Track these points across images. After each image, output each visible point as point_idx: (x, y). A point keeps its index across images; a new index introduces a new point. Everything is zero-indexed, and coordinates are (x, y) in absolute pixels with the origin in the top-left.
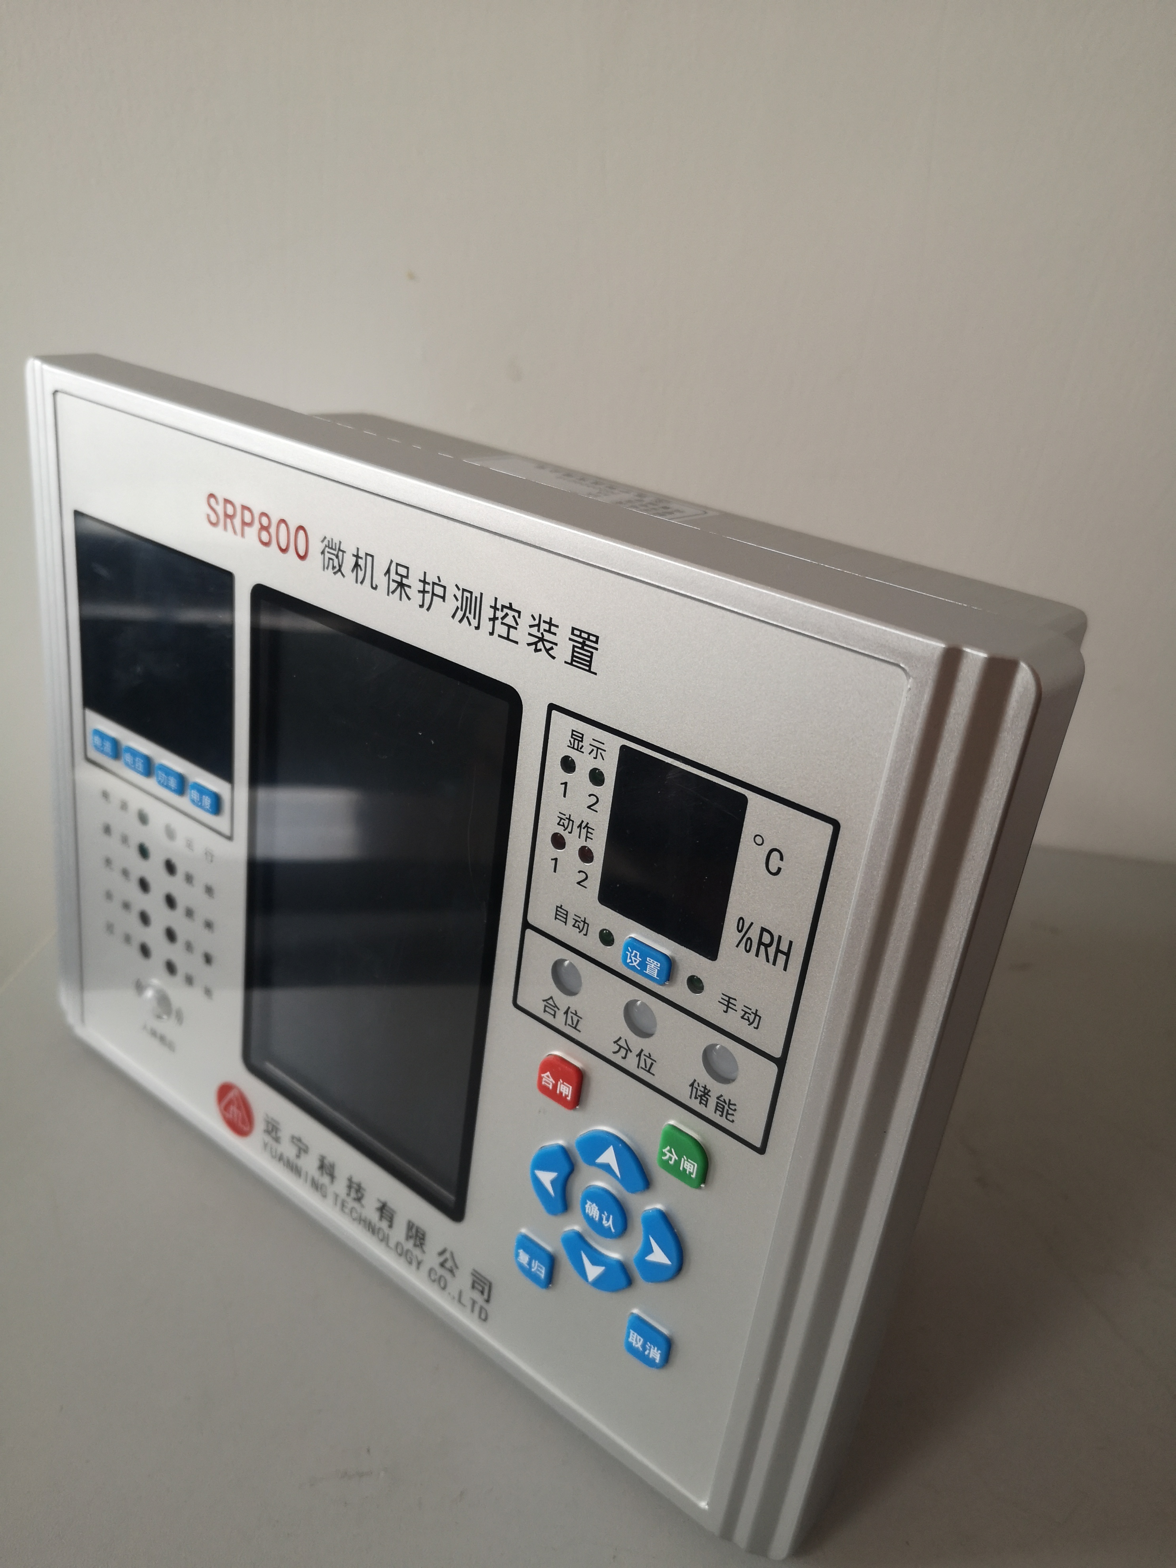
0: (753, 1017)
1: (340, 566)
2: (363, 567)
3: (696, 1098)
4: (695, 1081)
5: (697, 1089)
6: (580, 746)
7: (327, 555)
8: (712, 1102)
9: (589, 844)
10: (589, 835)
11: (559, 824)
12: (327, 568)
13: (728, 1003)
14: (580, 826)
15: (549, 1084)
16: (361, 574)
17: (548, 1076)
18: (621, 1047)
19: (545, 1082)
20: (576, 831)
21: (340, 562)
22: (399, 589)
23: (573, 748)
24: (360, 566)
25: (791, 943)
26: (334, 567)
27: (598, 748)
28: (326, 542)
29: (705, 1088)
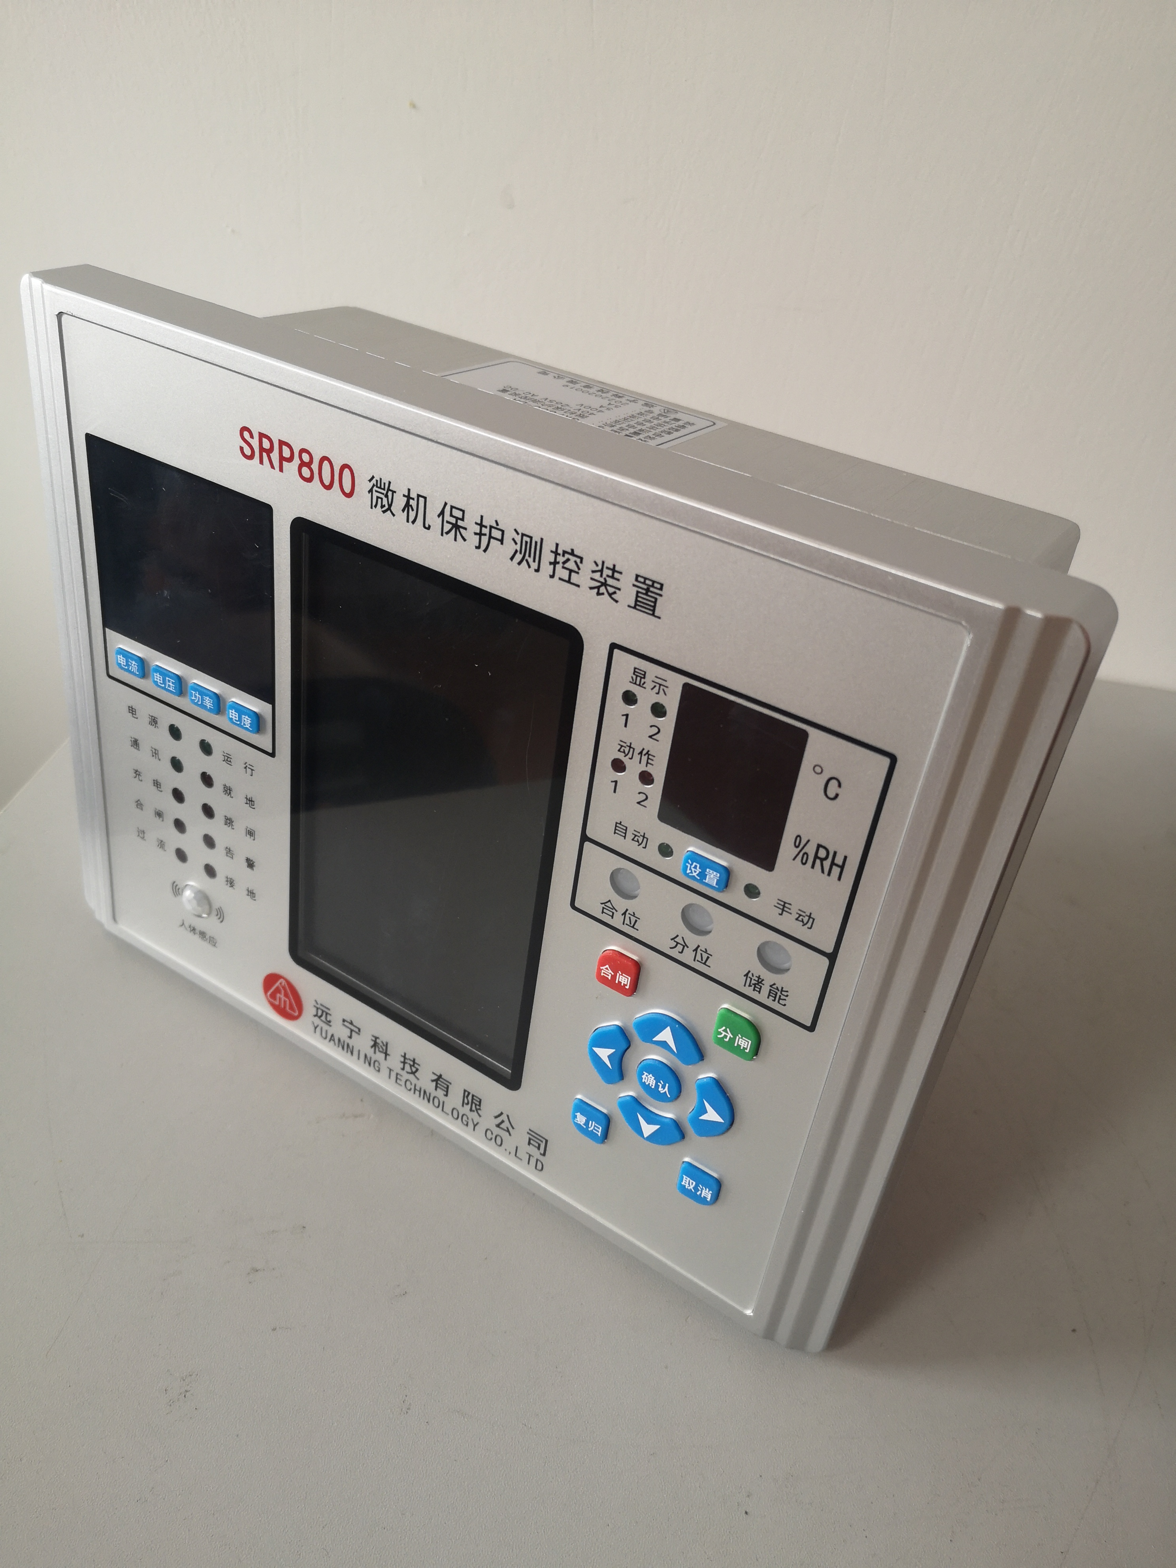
0: (806, 919)
1: (390, 506)
2: (415, 508)
3: (750, 986)
4: (749, 972)
5: (751, 979)
6: (642, 682)
7: (375, 494)
8: (765, 989)
9: (649, 769)
10: (650, 761)
11: (619, 750)
12: (376, 506)
13: (784, 907)
14: (641, 753)
15: (608, 975)
16: (412, 515)
17: (607, 969)
18: (678, 943)
19: (604, 973)
20: (637, 757)
21: (390, 503)
22: (454, 531)
23: (635, 683)
24: (411, 506)
25: (846, 858)
26: (382, 506)
27: (660, 685)
28: (374, 481)
29: (759, 977)
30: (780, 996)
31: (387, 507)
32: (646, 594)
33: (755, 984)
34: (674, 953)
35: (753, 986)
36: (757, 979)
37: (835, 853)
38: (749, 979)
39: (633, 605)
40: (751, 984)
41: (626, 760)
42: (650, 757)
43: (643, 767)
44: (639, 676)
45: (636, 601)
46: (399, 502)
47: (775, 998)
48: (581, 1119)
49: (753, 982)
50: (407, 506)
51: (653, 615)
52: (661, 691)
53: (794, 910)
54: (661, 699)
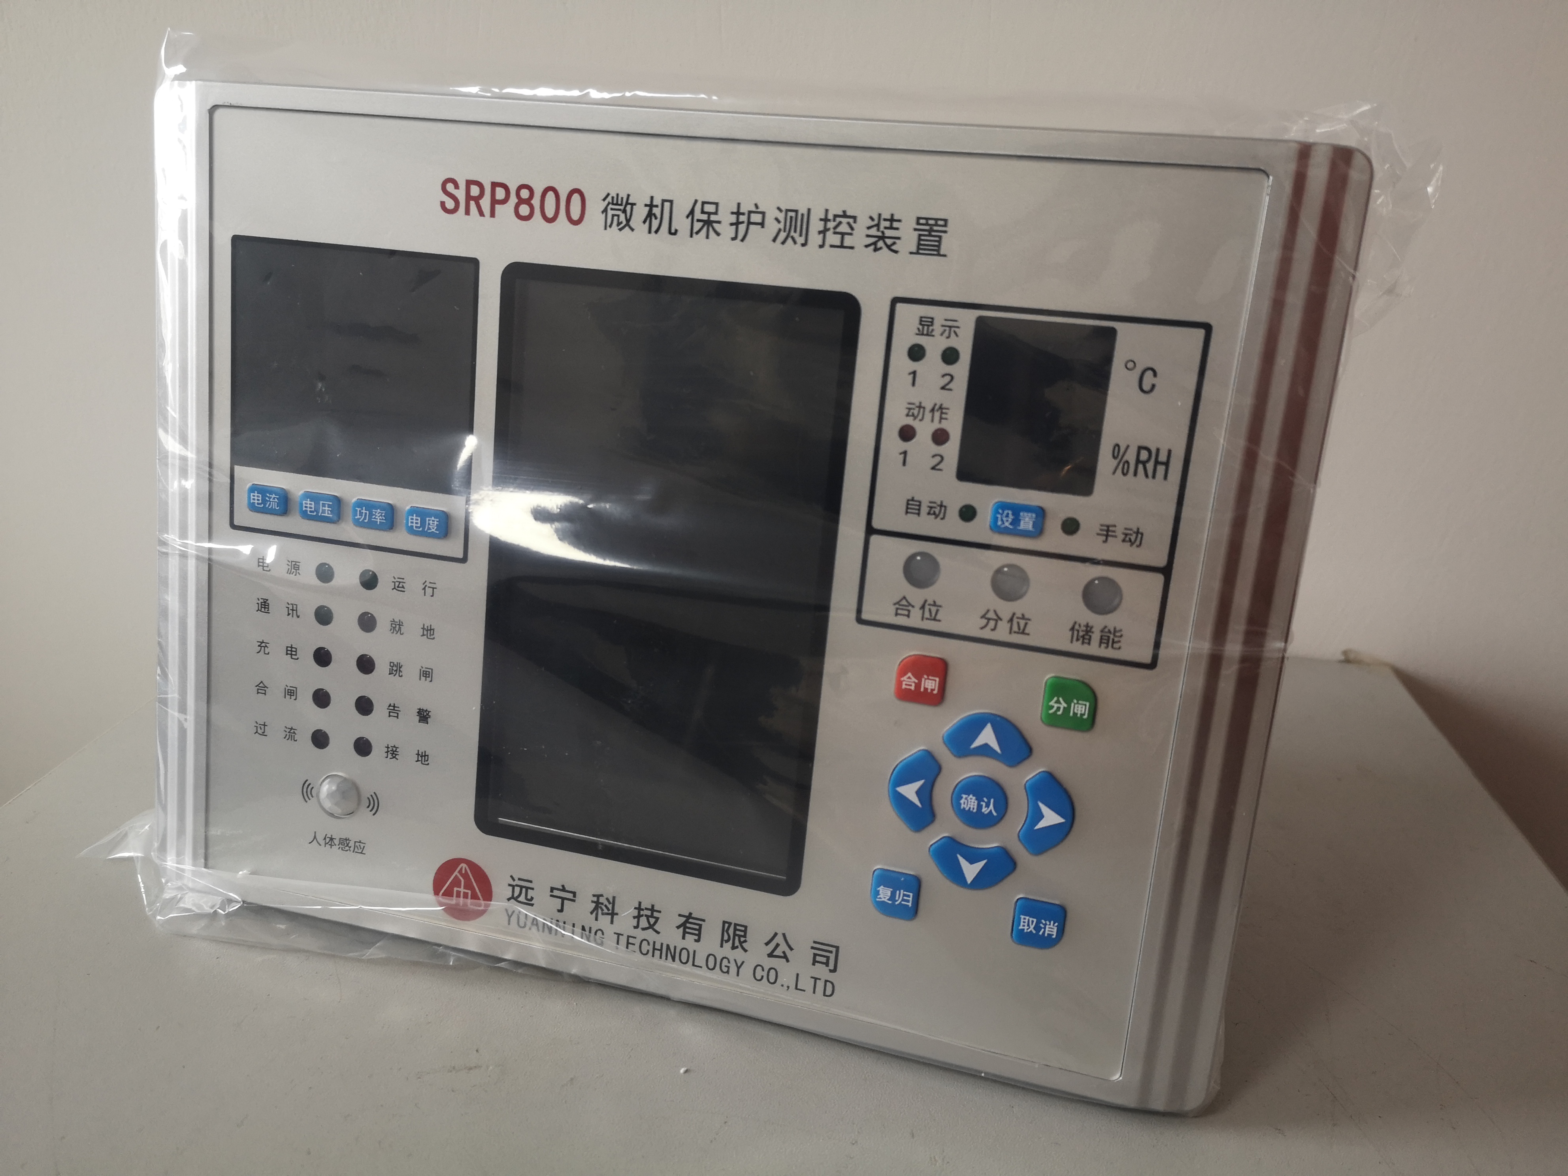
0: (1134, 537)
1: (628, 221)
2: (659, 215)
3: (1078, 640)
4: (1075, 623)
5: (1078, 631)
6: (930, 330)
7: (610, 213)
8: (1096, 637)
9: (945, 425)
10: (944, 416)
11: (907, 415)
12: (610, 226)
13: (1107, 532)
14: (933, 410)
15: (911, 685)
16: (655, 223)
17: (909, 678)
18: (989, 619)
19: (906, 685)
20: (928, 415)
21: (628, 217)
22: (705, 229)
23: (923, 334)
24: (654, 215)
25: (1170, 452)
26: (619, 224)
27: (950, 327)
28: (609, 199)
29: (1087, 626)
30: (1113, 640)
31: (624, 223)
32: (930, 235)
33: (1083, 637)
34: (987, 634)
35: (1081, 639)
36: (1085, 628)
37: (1158, 450)
38: (1076, 633)
39: (914, 250)
40: (1079, 638)
41: (915, 424)
42: (944, 411)
43: (936, 425)
44: (926, 325)
45: (919, 244)
46: (640, 212)
47: (1108, 644)
48: (885, 893)
49: (1081, 634)
50: (650, 215)
51: (939, 255)
52: (953, 334)
53: (1119, 531)
54: (953, 342)
